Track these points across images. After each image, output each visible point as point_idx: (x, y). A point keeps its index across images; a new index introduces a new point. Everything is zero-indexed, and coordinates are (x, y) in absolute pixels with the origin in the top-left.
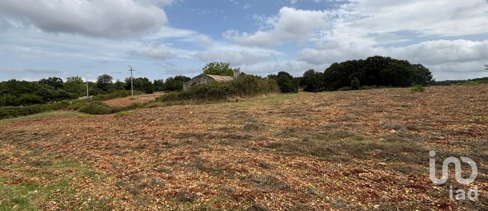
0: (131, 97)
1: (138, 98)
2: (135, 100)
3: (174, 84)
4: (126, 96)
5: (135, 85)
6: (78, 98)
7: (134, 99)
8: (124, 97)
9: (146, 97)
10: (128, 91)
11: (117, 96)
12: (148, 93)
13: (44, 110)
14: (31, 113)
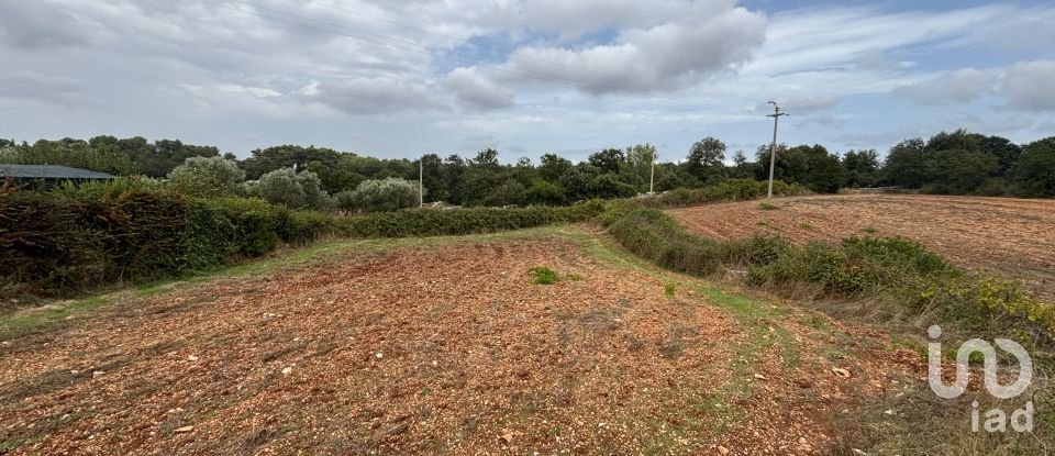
0: (765, 201)
1: (787, 204)
2: (774, 212)
3: (928, 163)
4: (752, 196)
5: (784, 167)
6: (634, 194)
7: (771, 208)
8: (748, 199)
9: (815, 202)
10: (758, 184)
11: (728, 195)
12: (820, 192)
13: (550, 219)
14: (523, 226)
